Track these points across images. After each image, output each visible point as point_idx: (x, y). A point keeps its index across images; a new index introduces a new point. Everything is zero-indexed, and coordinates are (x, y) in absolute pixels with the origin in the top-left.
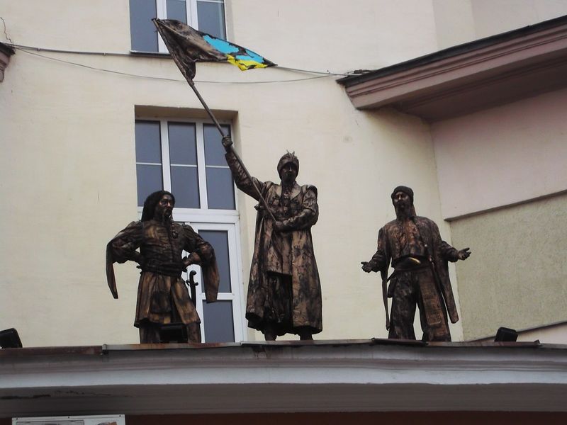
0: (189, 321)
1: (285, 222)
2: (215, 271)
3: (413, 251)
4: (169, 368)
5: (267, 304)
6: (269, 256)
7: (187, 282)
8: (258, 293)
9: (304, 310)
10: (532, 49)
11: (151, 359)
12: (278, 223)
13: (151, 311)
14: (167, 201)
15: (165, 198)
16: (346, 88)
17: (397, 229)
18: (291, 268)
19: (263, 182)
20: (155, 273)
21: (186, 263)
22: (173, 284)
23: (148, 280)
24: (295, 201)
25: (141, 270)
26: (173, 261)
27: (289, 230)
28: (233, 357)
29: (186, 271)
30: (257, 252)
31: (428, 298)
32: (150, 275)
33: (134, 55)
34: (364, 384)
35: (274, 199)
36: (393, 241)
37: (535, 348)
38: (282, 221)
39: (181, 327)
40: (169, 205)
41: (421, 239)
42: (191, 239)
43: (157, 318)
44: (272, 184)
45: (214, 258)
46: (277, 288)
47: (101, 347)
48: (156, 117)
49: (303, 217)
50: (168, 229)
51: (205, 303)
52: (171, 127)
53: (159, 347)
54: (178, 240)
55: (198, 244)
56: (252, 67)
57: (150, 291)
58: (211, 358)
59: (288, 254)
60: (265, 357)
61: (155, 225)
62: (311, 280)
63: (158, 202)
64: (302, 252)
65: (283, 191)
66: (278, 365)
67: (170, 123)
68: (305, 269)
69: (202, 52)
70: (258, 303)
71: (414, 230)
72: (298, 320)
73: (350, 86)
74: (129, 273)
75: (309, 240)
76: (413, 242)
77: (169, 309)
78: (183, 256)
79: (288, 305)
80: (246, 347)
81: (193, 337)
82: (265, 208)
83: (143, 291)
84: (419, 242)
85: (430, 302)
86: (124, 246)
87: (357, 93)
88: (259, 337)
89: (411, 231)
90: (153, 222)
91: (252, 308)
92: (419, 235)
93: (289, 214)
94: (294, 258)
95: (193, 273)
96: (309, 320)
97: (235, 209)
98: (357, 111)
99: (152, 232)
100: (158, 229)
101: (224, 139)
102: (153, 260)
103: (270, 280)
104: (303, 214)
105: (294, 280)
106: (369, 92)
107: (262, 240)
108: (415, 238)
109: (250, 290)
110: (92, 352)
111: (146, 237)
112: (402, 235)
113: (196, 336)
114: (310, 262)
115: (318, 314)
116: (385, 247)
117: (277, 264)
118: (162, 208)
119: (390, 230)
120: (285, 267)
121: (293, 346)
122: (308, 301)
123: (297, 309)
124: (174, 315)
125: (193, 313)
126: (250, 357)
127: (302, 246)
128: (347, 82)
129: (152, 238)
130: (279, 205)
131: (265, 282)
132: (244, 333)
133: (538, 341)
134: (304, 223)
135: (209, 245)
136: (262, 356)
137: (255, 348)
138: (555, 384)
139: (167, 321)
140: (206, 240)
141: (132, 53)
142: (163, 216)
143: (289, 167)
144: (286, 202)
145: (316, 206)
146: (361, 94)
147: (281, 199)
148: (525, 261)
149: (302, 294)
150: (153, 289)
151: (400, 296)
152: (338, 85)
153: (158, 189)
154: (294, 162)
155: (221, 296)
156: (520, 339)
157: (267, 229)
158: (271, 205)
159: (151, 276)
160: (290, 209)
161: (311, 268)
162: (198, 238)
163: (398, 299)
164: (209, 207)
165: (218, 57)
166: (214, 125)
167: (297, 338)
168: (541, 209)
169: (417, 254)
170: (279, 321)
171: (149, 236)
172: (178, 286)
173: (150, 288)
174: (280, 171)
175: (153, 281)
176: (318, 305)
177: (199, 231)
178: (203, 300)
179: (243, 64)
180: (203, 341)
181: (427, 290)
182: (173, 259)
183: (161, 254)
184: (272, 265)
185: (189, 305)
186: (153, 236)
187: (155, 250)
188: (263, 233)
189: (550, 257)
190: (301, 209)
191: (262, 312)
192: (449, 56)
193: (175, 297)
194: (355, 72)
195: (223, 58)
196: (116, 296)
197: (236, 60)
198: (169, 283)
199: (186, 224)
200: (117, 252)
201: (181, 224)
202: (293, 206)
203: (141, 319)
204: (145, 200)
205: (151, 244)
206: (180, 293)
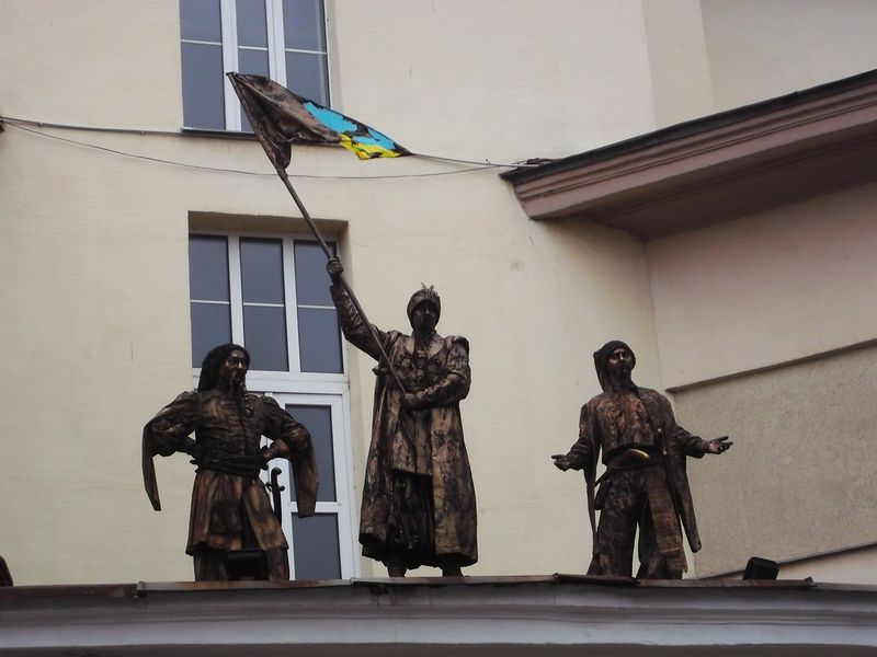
0: (270, 545)
1: (420, 395)
2: (312, 468)
3: (637, 439)
4: (240, 620)
5: (391, 520)
6: (396, 446)
7: (268, 485)
8: (378, 502)
9: (452, 529)
10: (800, 129)
11: (212, 605)
12: (409, 396)
13: (211, 531)
14: (236, 360)
15: (235, 355)
16: (515, 186)
17: (611, 404)
18: (430, 465)
19: (385, 331)
20: (218, 471)
21: (268, 455)
22: (246, 488)
23: (207, 482)
24: (434, 361)
25: (196, 467)
26: (247, 453)
27: (426, 407)
28: (339, 603)
29: (266, 468)
30: (376, 440)
31: (660, 511)
32: (210, 474)
33: (187, 134)
34: (540, 645)
35: (403, 358)
36: (605, 422)
37: (806, 589)
38: (415, 393)
39: (259, 555)
40: (240, 366)
41: (649, 421)
42: (274, 418)
43: (220, 541)
44: (399, 334)
45: (310, 448)
46: (407, 496)
47: (134, 586)
48: (222, 229)
49: (449, 386)
50: (238, 403)
51: (297, 517)
52: (244, 246)
53: (225, 586)
54: (254, 420)
55: (287, 425)
56: (377, 155)
57: (210, 499)
58: (305, 604)
59: (424, 444)
60: (389, 602)
61: (218, 397)
62: (460, 482)
63: (223, 361)
64: (447, 440)
65: (417, 344)
66: (408, 614)
67: (242, 240)
68: (451, 467)
69: (302, 127)
70: (378, 520)
71: (638, 406)
72: (444, 545)
73: (522, 183)
74: (178, 471)
75: (457, 421)
76: (637, 425)
77: (240, 527)
78: (262, 445)
79: (424, 523)
80: (359, 587)
81: (277, 570)
82: (389, 372)
83: (200, 497)
84: (647, 425)
85: (662, 518)
86: (171, 430)
87: (530, 194)
88: (379, 571)
89: (634, 408)
90: (216, 392)
91: (369, 526)
92: (646, 415)
93: (426, 382)
94: (435, 449)
95: (276, 472)
96: (461, 545)
97: (342, 372)
98: (532, 223)
99: (215, 408)
100: (222, 403)
101: (330, 262)
102: (214, 451)
103: (397, 485)
104: (447, 383)
105: (435, 483)
106: (551, 193)
107: (384, 420)
108: (641, 419)
109: (366, 499)
110: (121, 594)
111: (205, 415)
112: (620, 415)
113: (281, 569)
114: (458, 455)
115: (471, 535)
116: (591, 433)
117: (407, 458)
118: (229, 371)
119: (601, 405)
120: (421, 463)
121: (432, 586)
122: (458, 515)
123: (441, 528)
124: (248, 536)
125: (277, 533)
126: (366, 601)
127: (447, 430)
128: (517, 177)
129: (214, 418)
130: (410, 367)
131: (389, 485)
132: (355, 565)
133: (810, 579)
134: (449, 396)
135: (303, 428)
136: (384, 601)
137: (373, 588)
138: (837, 646)
139: (236, 546)
140: (298, 421)
141: (184, 130)
142: (231, 383)
143: (425, 309)
144: (421, 363)
145: (467, 369)
146: (538, 196)
147: (414, 357)
148: (790, 453)
149: (448, 504)
150: (214, 494)
151: (613, 508)
152: (503, 182)
153: (225, 342)
154: (433, 300)
155: (321, 507)
156: (783, 576)
157: (391, 405)
158: (398, 367)
159: (212, 475)
160: (427, 374)
161: (460, 464)
162: (286, 417)
163: (611, 513)
164: (303, 369)
165: (327, 137)
166: (317, 243)
167: (437, 572)
168: (815, 375)
169: (645, 443)
170: (411, 547)
171: (210, 414)
172: (254, 492)
173: (211, 494)
174: (411, 314)
175: (215, 484)
176: (472, 522)
177: (287, 406)
178: (293, 514)
179: (363, 150)
180: (292, 577)
181: (659, 500)
182: (245, 450)
183: (226, 443)
184: (399, 460)
185: (271, 522)
186: (215, 414)
187: (218, 437)
188: (386, 411)
189: (829, 448)
190: (445, 373)
191: (385, 532)
192: (674, 138)
193: (248, 508)
194: (530, 162)
195: (334, 138)
196: (157, 506)
197: (354, 143)
198: (239, 487)
199: (266, 395)
200: (159, 438)
201: (259, 396)
202: (431, 368)
203: (195, 543)
204: (203, 359)
205: (212, 426)
206: (256, 503)
